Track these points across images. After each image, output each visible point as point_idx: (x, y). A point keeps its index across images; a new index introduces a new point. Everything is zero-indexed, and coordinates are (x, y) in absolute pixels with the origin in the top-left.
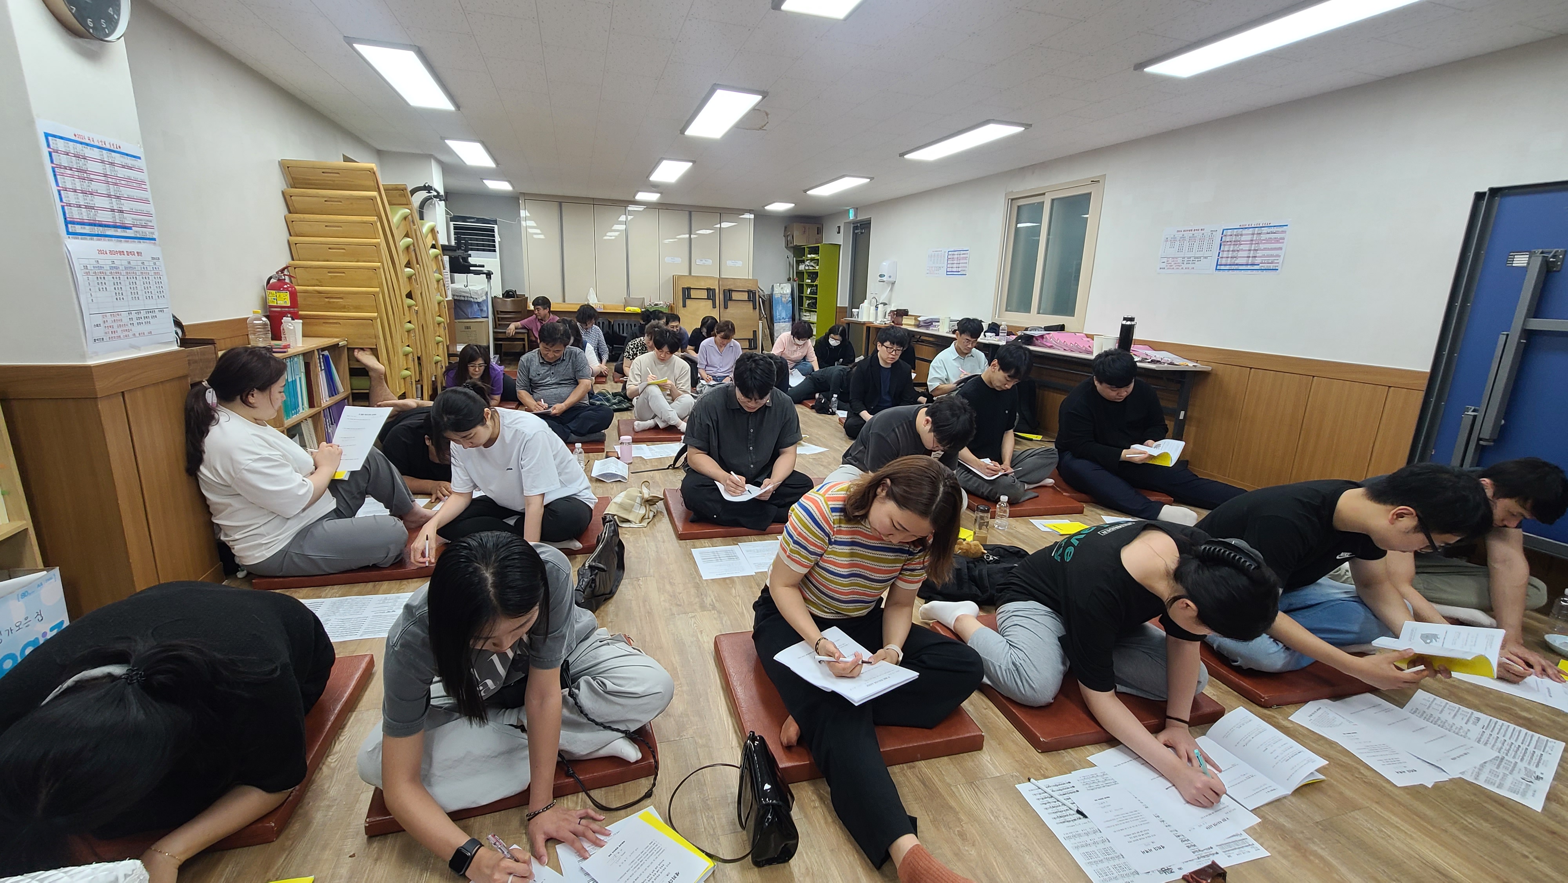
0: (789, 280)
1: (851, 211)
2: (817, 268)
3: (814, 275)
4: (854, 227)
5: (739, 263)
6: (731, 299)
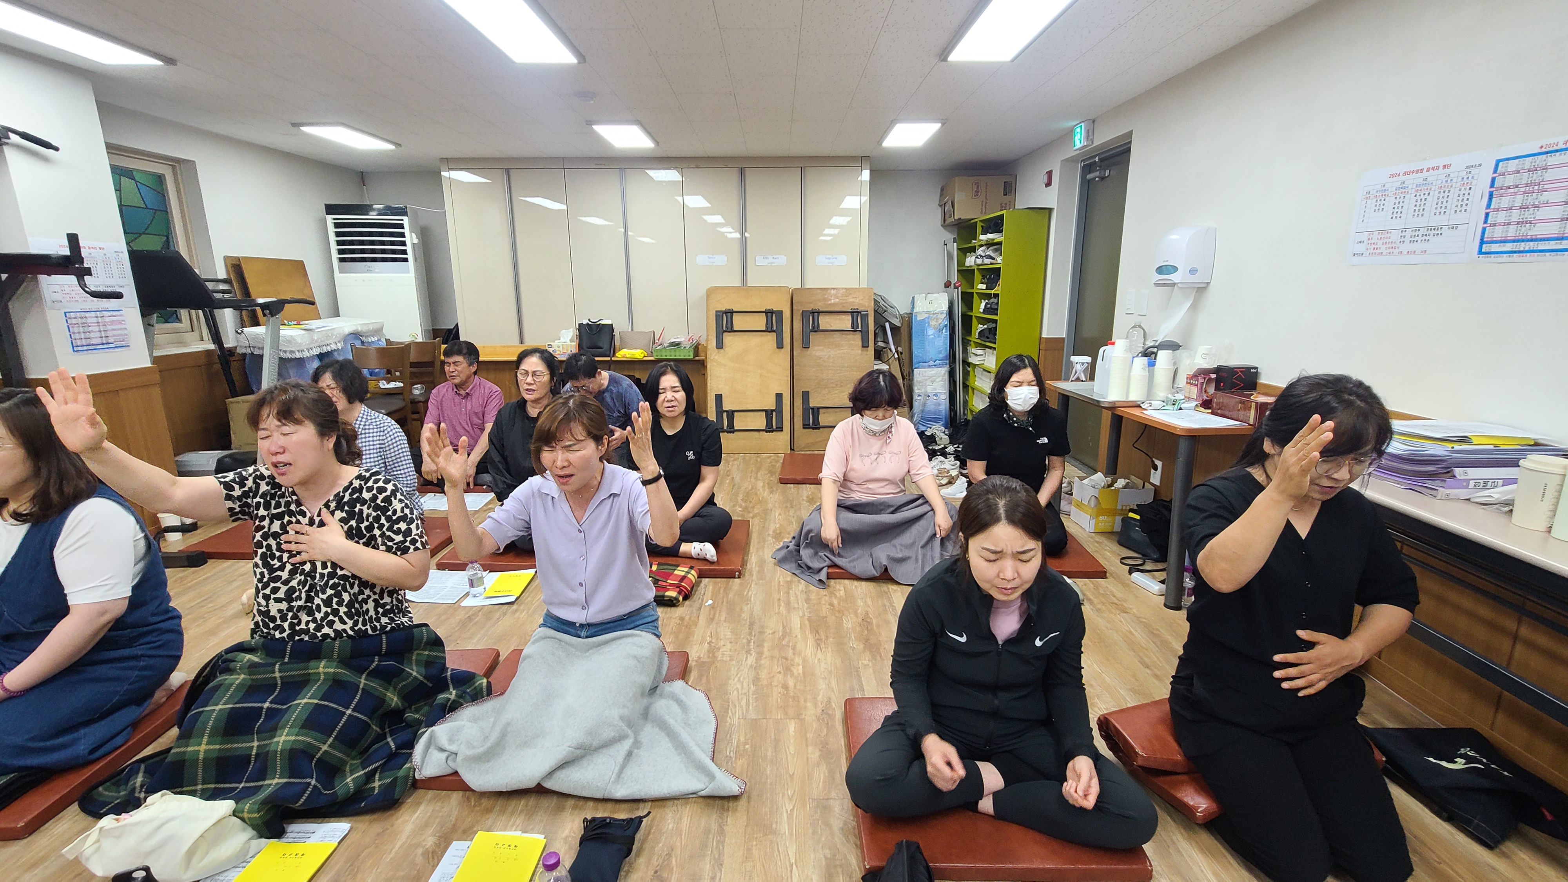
0: (947, 285)
1: (1078, 130)
2: (999, 260)
3: (992, 275)
4: (1083, 168)
5: (842, 260)
6: (816, 329)
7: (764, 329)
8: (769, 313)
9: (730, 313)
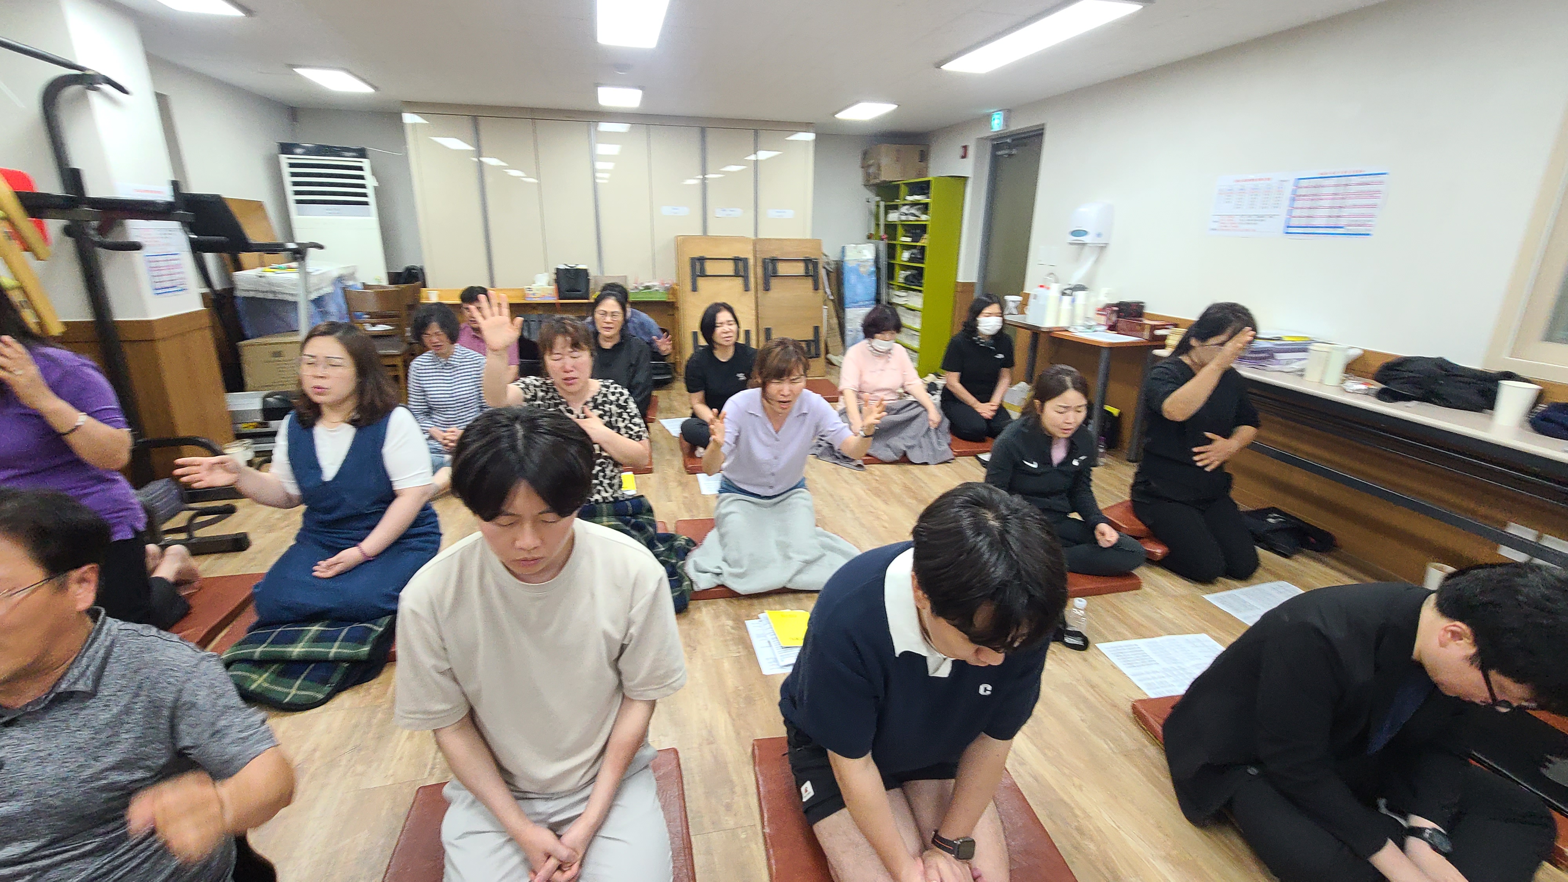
0: (870, 237)
1: (999, 116)
2: (924, 217)
4: (996, 144)
5: (789, 214)
6: (775, 275)
7: (732, 273)
8: (736, 260)
9: (702, 260)
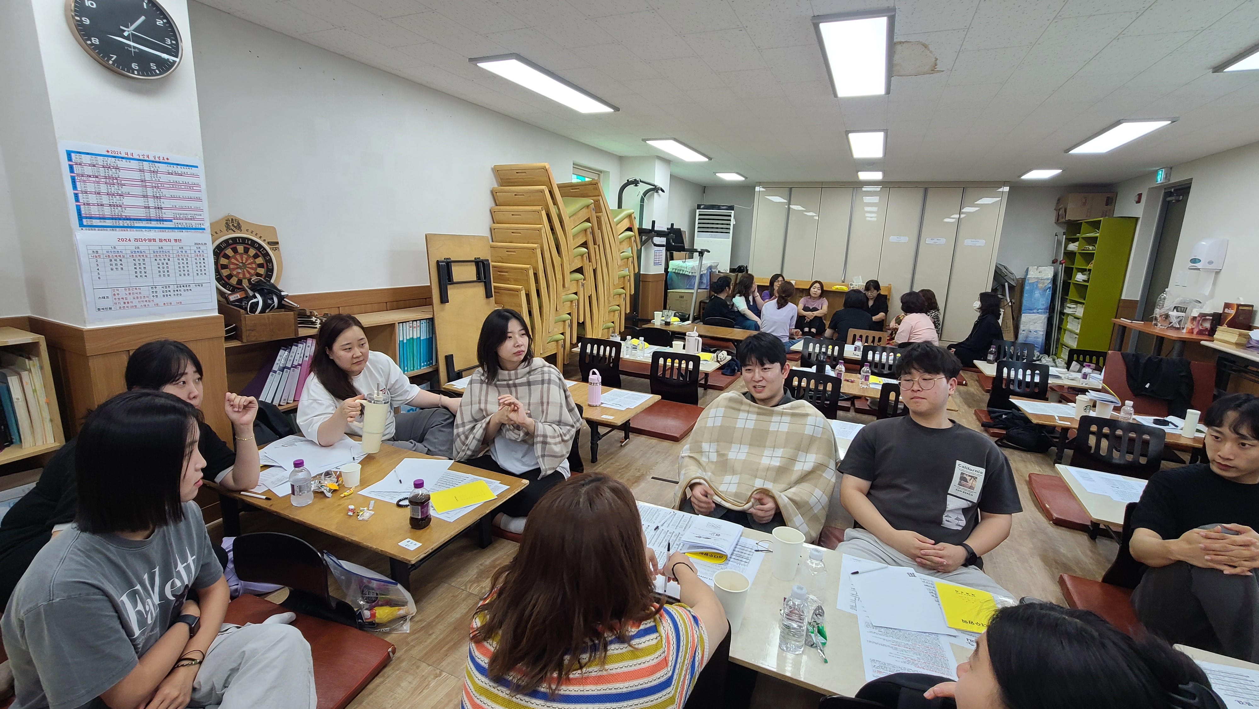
0: (1054, 262)
1: (1161, 172)
2: (1094, 248)
3: (1088, 257)
4: (1165, 193)
5: (981, 243)
